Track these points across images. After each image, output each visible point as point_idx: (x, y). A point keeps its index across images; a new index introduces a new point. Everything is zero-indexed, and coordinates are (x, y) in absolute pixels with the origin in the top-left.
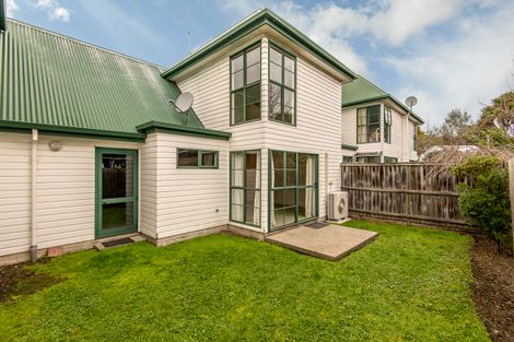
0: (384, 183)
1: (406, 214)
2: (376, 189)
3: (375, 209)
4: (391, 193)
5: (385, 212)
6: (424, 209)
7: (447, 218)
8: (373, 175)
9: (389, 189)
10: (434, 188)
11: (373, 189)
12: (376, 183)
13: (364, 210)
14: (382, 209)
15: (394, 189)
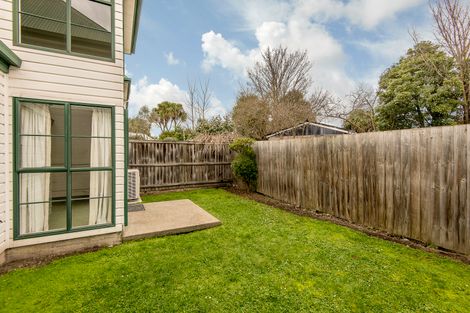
0: (166, 159)
1: (183, 183)
2: (160, 164)
3: (160, 183)
4: (172, 167)
5: (167, 184)
6: (194, 176)
7: (207, 181)
8: (157, 151)
9: (171, 164)
10: (200, 161)
11: (156, 164)
12: (160, 158)
13: (149, 185)
14: (165, 181)
15: (175, 163)
